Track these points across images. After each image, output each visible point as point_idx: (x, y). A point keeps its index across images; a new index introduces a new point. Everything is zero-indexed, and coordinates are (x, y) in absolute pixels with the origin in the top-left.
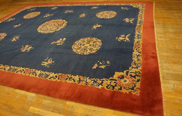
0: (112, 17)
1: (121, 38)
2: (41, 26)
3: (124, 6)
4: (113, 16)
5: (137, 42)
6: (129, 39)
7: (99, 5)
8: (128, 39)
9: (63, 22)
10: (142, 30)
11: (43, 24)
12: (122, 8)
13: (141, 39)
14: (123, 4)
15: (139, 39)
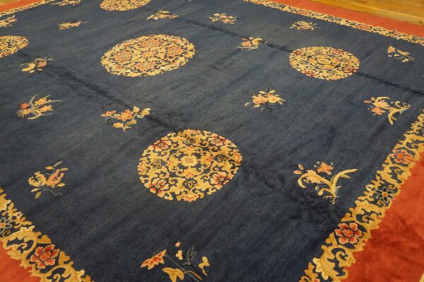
0: (334, 77)
1: (312, 176)
2: (122, 46)
3: (400, 44)
4: (340, 75)
5: (359, 217)
6: (339, 192)
7: (322, 17)
8: (333, 189)
9: (182, 51)
10: (412, 165)
11: (132, 42)
12: (391, 49)
13: (383, 210)
14: (400, 36)
15: (375, 202)
